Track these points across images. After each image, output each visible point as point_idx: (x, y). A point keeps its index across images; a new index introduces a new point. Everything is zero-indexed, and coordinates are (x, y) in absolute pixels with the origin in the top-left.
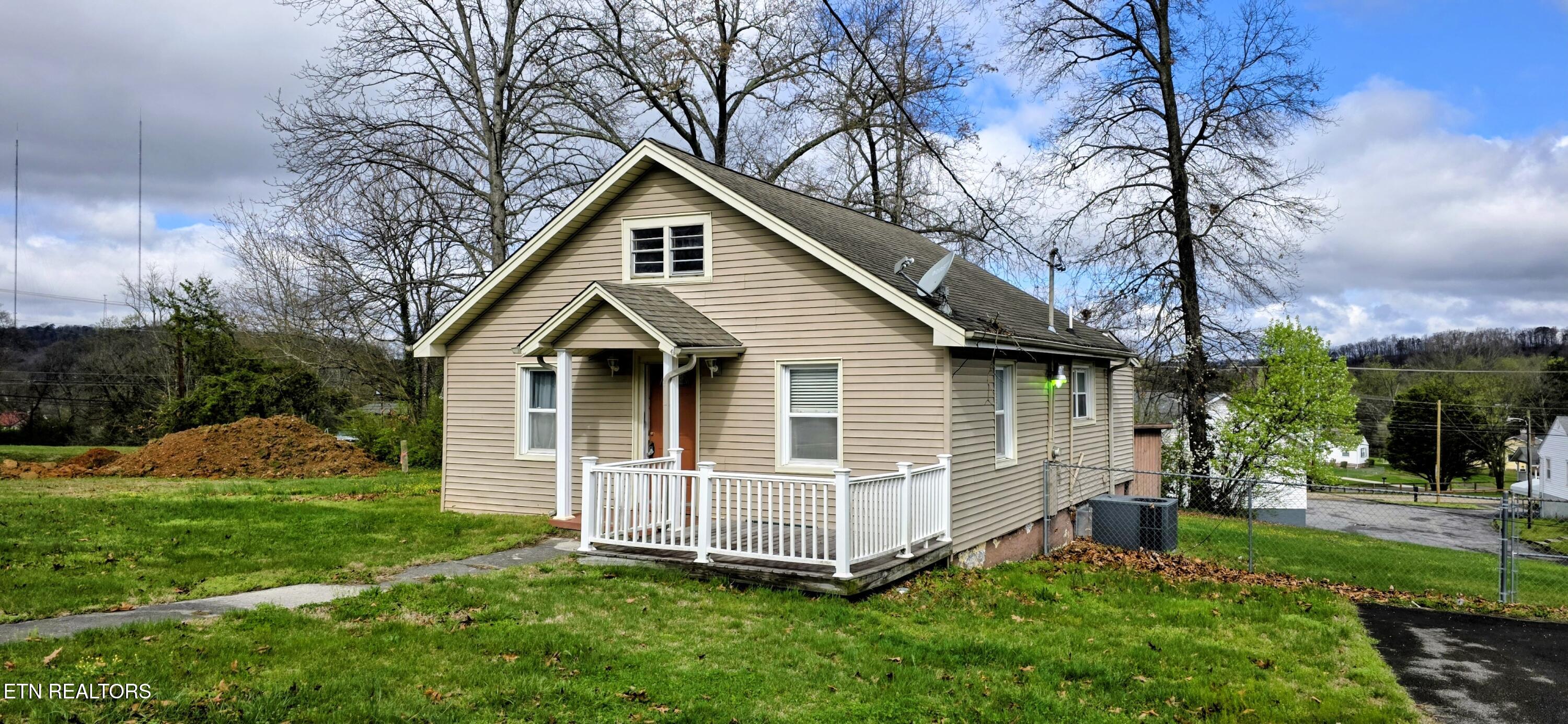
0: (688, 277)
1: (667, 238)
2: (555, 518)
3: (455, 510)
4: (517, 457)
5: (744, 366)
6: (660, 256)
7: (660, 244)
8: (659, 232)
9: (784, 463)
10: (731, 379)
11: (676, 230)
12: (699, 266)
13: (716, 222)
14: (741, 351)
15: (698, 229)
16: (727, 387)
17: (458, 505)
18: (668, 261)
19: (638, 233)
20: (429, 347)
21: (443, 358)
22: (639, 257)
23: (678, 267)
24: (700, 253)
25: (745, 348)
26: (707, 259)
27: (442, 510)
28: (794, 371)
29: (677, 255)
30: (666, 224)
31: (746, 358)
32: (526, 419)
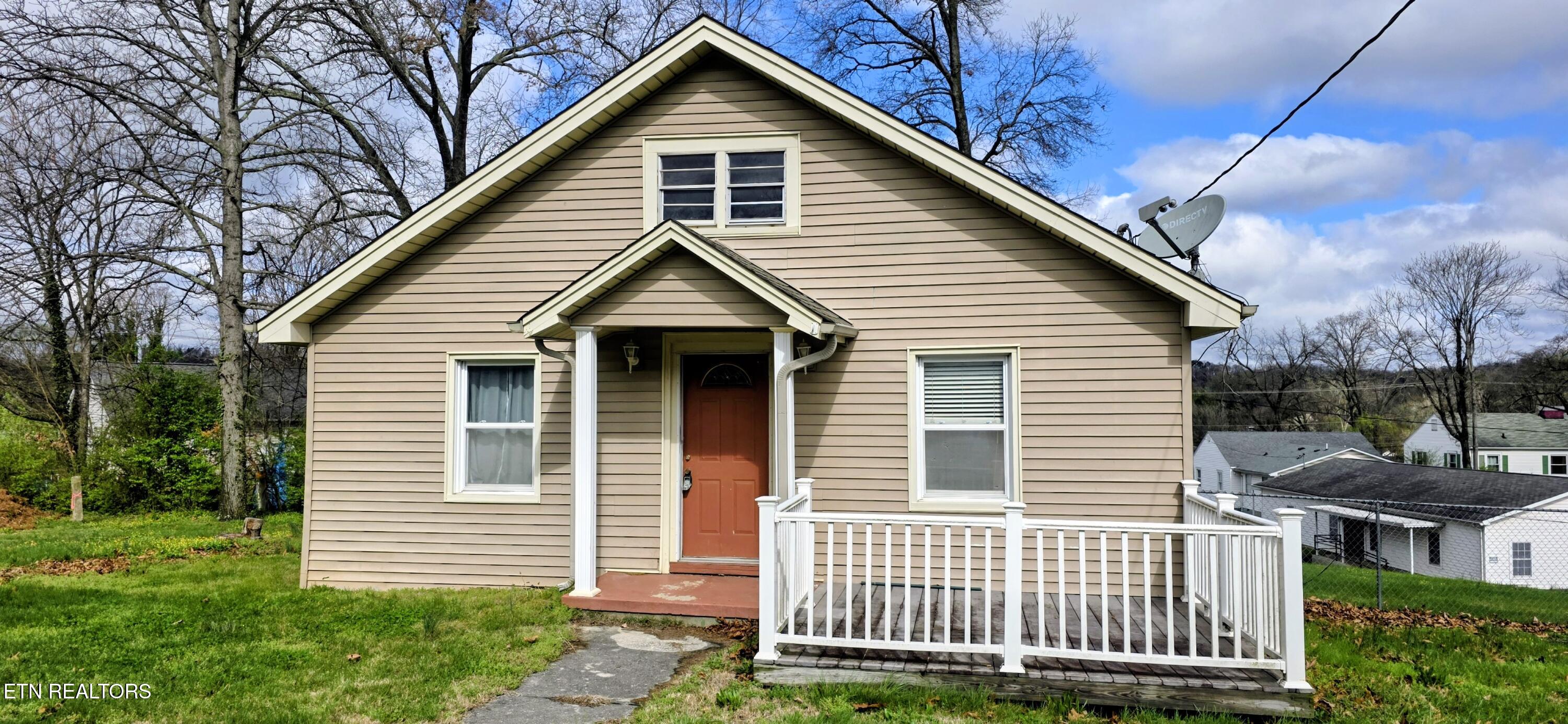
0: (759, 227)
1: (722, 169)
2: (572, 594)
3: (330, 585)
4: (448, 497)
5: (853, 356)
6: (709, 195)
7: (711, 178)
8: (709, 159)
9: (919, 498)
10: (832, 376)
11: (735, 158)
12: (777, 211)
13: (807, 148)
14: (851, 334)
15: (778, 156)
16: (829, 388)
17: (333, 577)
18: (722, 202)
19: (668, 161)
20: (289, 326)
21: (306, 345)
22: (669, 195)
23: (736, 212)
24: (777, 193)
25: (858, 331)
26: (792, 200)
27: (302, 585)
28: (931, 365)
29: (736, 194)
30: (721, 149)
31: (857, 346)
32: (462, 438)
